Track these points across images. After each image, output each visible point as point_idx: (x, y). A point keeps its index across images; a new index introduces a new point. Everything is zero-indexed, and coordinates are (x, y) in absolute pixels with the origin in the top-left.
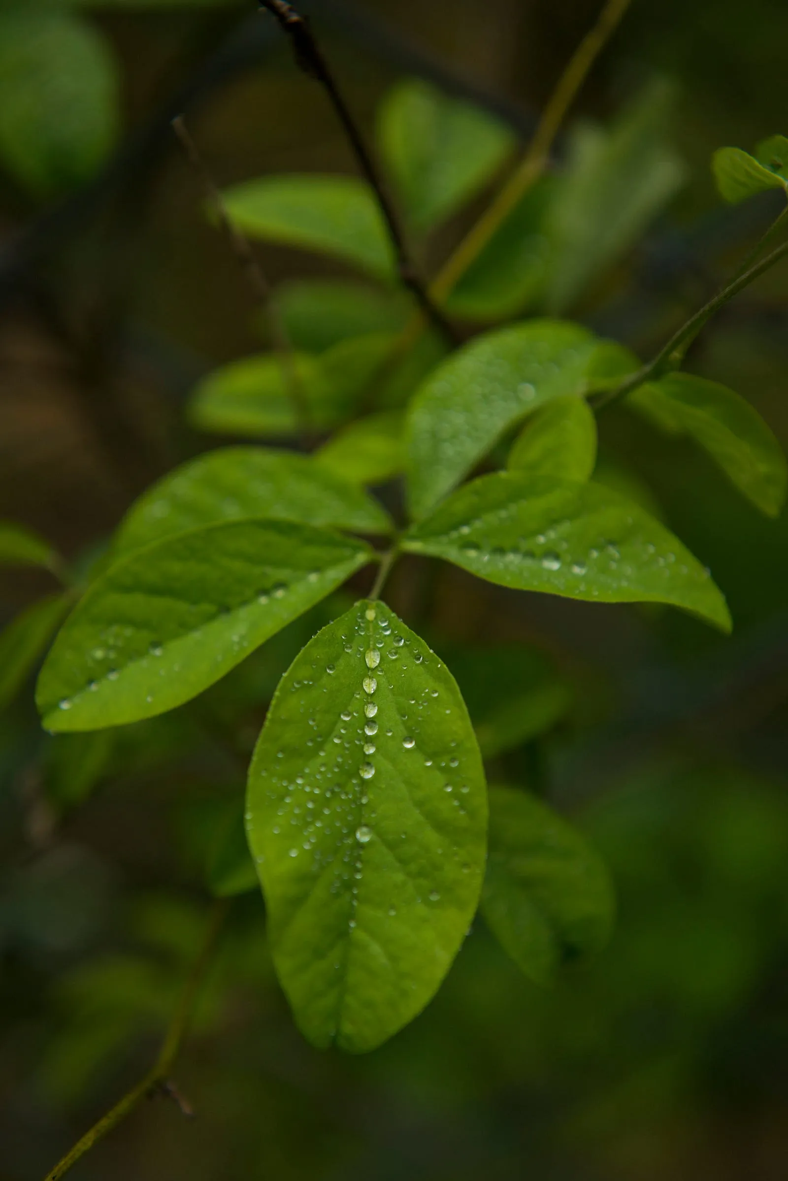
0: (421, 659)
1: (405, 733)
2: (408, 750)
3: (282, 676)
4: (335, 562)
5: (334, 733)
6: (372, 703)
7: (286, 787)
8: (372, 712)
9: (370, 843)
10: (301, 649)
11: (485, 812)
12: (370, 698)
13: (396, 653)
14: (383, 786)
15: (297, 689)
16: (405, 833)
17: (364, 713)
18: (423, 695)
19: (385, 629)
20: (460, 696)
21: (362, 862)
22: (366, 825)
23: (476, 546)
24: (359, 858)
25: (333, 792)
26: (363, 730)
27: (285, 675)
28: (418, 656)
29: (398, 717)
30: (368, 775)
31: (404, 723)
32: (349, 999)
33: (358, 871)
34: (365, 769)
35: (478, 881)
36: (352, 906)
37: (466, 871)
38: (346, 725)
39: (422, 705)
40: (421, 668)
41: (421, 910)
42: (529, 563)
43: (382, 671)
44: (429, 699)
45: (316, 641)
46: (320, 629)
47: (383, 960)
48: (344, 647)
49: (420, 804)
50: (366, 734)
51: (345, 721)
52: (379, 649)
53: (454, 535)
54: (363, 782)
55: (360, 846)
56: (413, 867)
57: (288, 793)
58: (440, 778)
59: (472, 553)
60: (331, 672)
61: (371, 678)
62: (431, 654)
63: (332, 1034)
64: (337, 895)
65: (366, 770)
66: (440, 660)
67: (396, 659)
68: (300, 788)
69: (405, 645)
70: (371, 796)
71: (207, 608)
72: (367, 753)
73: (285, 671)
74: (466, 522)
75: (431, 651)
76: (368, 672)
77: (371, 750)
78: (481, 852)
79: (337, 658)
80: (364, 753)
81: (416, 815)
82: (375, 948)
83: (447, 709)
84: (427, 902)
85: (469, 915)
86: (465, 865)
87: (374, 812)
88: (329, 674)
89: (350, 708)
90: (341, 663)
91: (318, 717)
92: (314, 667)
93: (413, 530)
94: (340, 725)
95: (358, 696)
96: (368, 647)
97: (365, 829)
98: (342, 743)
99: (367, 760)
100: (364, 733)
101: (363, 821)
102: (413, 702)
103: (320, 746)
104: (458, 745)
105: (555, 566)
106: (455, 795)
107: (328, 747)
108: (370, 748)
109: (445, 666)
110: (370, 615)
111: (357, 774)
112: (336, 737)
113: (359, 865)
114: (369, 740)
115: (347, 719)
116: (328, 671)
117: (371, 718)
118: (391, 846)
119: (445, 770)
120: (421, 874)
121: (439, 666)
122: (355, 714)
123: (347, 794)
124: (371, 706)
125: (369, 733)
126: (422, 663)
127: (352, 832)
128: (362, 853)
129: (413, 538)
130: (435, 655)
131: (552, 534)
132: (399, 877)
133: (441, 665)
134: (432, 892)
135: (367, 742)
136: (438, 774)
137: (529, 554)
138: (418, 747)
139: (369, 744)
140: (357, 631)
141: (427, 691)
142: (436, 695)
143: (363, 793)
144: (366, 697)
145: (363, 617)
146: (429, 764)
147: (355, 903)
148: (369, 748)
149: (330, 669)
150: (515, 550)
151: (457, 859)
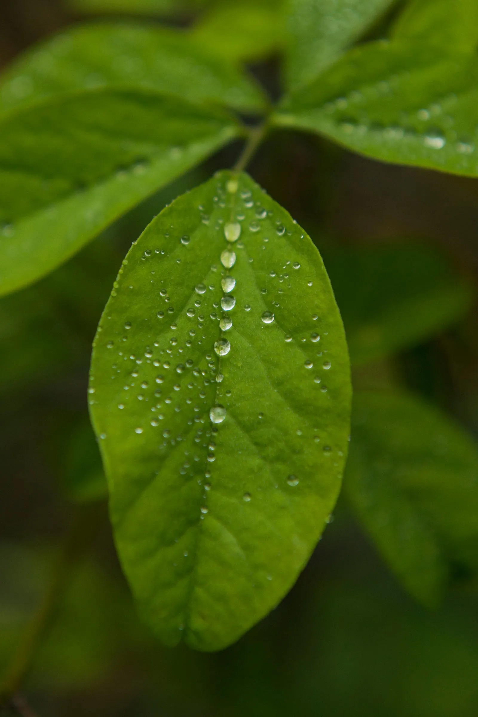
0: (284, 231)
1: (265, 308)
2: (267, 327)
3: (132, 244)
4: (200, 136)
5: (187, 308)
6: (229, 277)
7: (134, 361)
8: (230, 287)
9: (224, 425)
10: (152, 218)
11: (348, 390)
12: (228, 273)
13: (257, 226)
14: (240, 365)
15: (147, 259)
16: (262, 414)
17: (221, 288)
18: (284, 267)
19: (247, 201)
20: (323, 268)
21: (215, 445)
22: (221, 406)
23: (352, 120)
24: (212, 441)
25: (183, 368)
26: (219, 304)
27: (135, 243)
28: (280, 228)
29: (257, 292)
30: (224, 352)
31: (263, 297)
32: (199, 592)
33: (211, 455)
34: (221, 347)
35: (340, 466)
36: (204, 491)
37: (327, 454)
38: (201, 300)
39: (283, 278)
40: (284, 241)
41: (279, 497)
42: (410, 139)
43: (242, 244)
44: (290, 273)
45: (171, 210)
46: (175, 198)
47: (237, 550)
48: (202, 218)
49: (278, 384)
50: (222, 309)
51: (199, 295)
52: (240, 222)
53: (331, 109)
54: (218, 360)
55: (215, 428)
56: (271, 451)
57: (134, 368)
58: (301, 355)
59: (348, 129)
60: (186, 243)
61: (230, 251)
62: (294, 225)
63: (181, 629)
64: (187, 478)
65: (222, 349)
66: (303, 231)
67: (257, 233)
68: (148, 362)
69: (268, 217)
70: (227, 375)
71: (62, 184)
72: (223, 330)
73: (135, 240)
74: (342, 94)
75: (295, 222)
76: (228, 245)
77: (227, 327)
78: (345, 436)
79: (193, 229)
80: (220, 330)
81: (275, 394)
82: (229, 538)
83: (309, 282)
84: (286, 489)
85: (331, 502)
86: (326, 448)
87: (229, 392)
88: (184, 246)
89: (205, 282)
90: (197, 235)
91: (169, 290)
92: (167, 237)
93: (286, 102)
94: (194, 298)
95: (215, 270)
96: (228, 217)
97: (219, 410)
98: (196, 318)
99: (223, 336)
100: (220, 308)
101: (217, 401)
102: (274, 276)
103: (172, 320)
104: (319, 320)
105: (438, 143)
106: (317, 373)
107: (180, 321)
108: (227, 324)
109: (308, 237)
110: (232, 187)
111: (211, 351)
112: (188, 311)
113: (212, 448)
114: (226, 316)
115: (202, 292)
116: (182, 242)
117: (228, 293)
118: (247, 429)
119: (307, 347)
120: (279, 458)
121: (302, 237)
122: (211, 288)
123: (199, 372)
124: (229, 280)
125: (227, 308)
126: (285, 235)
127: (205, 412)
128: (215, 434)
129: (286, 111)
130: (299, 226)
131: (437, 109)
132: (256, 462)
133: (304, 236)
134: (289, 478)
135: (224, 318)
136: (299, 351)
137: (411, 130)
138: (279, 323)
139: (226, 320)
140: (217, 202)
141: (289, 263)
142: (298, 267)
143: (217, 372)
144: (223, 271)
145: (224, 188)
146: (289, 340)
147: (207, 488)
148: (225, 325)
149: (185, 240)
150: (395, 125)
151: (317, 441)
